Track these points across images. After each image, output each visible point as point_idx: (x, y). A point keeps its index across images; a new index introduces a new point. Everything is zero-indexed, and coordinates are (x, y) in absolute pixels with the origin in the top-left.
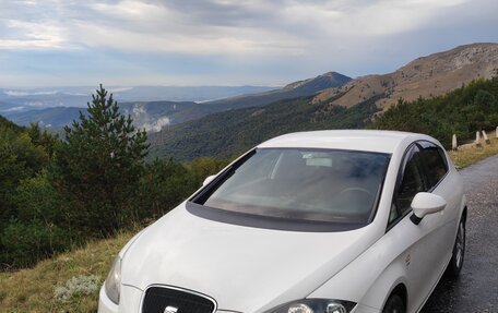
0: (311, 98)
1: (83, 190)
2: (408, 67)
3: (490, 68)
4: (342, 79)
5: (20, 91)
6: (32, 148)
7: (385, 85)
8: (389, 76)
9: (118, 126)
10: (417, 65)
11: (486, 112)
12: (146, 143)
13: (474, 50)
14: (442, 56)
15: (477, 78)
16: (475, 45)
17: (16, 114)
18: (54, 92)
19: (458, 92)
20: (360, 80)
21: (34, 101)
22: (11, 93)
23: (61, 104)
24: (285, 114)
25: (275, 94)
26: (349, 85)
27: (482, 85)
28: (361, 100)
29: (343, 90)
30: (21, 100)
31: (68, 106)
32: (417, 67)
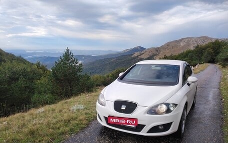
0: (132, 55)
1: (61, 83)
2: (165, 45)
3: (192, 46)
4: (142, 49)
5: (30, 51)
6: (38, 70)
7: (157, 51)
8: (158, 48)
9: (73, 62)
10: (168, 44)
11: (192, 60)
12: (82, 67)
13: (187, 40)
14: (176, 41)
15: (188, 49)
16: (188, 38)
17: (29, 59)
18: (43, 51)
19: (182, 54)
20: (148, 49)
21: (36, 54)
22: (27, 51)
23: (45, 56)
24: (123, 60)
25: (120, 53)
26: (145, 51)
27: (190, 51)
28: (149, 56)
29: (143, 52)
30: (31, 54)
31: (47, 56)
32: (167, 45)
